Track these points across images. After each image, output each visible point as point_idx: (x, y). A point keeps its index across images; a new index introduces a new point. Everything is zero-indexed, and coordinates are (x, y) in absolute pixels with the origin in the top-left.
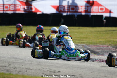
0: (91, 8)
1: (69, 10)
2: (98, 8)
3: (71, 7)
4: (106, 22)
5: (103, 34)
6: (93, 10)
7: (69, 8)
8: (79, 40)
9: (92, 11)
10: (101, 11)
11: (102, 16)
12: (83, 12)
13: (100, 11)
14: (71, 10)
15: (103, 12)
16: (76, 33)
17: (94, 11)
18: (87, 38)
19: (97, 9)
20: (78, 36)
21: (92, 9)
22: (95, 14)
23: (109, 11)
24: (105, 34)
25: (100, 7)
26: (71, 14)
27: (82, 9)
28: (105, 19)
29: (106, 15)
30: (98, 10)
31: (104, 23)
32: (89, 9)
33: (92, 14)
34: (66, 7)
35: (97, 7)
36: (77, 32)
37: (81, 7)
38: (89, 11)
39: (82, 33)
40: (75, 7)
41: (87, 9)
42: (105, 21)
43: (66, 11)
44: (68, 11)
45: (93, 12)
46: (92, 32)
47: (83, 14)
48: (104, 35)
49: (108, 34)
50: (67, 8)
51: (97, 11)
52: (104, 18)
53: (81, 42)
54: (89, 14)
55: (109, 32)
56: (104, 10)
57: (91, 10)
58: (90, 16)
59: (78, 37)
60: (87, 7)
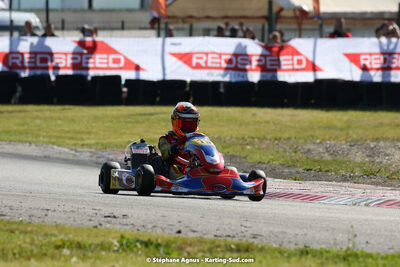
0: (88, 58)
1: (35, 62)
2: (108, 59)
3: (39, 56)
4: (129, 92)
5: (126, 122)
6: (94, 63)
7: (35, 58)
8: (71, 138)
9: (90, 65)
10: (115, 66)
11: (118, 78)
12: (68, 68)
13: (111, 65)
14: (39, 64)
15: (120, 68)
16: (59, 122)
17: (98, 65)
18: (89, 133)
19: (105, 61)
20: (67, 129)
21: (91, 61)
22: (101, 73)
23: (134, 67)
24: (129, 122)
25: (112, 57)
26: (39, 72)
27: (66, 60)
28: (125, 85)
29: (127, 75)
30: (108, 63)
31: (124, 95)
32: (84, 61)
33: (92, 73)
34: (27, 56)
35: (105, 56)
36: (60, 119)
37: (64, 57)
38: (84, 65)
39: (73, 120)
40: (49, 57)
41: (78, 61)
42: (125, 89)
43: (26, 65)
44: (33, 65)
45: (95, 68)
46: (96, 118)
47: (70, 72)
48: (129, 125)
49: (137, 122)
50: (30, 58)
51: (105, 66)
52: (123, 82)
53: (81, 143)
54: (84, 73)
55: (140, 118)
56: (122, 64)
57: (87, 63)
58: (89, 78)
59: (68, 132)
60: (79, 57)
